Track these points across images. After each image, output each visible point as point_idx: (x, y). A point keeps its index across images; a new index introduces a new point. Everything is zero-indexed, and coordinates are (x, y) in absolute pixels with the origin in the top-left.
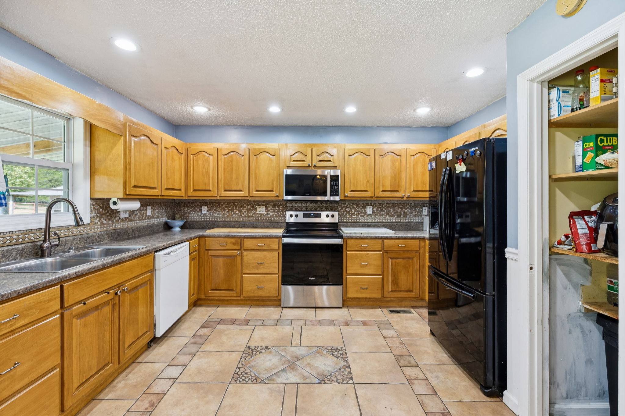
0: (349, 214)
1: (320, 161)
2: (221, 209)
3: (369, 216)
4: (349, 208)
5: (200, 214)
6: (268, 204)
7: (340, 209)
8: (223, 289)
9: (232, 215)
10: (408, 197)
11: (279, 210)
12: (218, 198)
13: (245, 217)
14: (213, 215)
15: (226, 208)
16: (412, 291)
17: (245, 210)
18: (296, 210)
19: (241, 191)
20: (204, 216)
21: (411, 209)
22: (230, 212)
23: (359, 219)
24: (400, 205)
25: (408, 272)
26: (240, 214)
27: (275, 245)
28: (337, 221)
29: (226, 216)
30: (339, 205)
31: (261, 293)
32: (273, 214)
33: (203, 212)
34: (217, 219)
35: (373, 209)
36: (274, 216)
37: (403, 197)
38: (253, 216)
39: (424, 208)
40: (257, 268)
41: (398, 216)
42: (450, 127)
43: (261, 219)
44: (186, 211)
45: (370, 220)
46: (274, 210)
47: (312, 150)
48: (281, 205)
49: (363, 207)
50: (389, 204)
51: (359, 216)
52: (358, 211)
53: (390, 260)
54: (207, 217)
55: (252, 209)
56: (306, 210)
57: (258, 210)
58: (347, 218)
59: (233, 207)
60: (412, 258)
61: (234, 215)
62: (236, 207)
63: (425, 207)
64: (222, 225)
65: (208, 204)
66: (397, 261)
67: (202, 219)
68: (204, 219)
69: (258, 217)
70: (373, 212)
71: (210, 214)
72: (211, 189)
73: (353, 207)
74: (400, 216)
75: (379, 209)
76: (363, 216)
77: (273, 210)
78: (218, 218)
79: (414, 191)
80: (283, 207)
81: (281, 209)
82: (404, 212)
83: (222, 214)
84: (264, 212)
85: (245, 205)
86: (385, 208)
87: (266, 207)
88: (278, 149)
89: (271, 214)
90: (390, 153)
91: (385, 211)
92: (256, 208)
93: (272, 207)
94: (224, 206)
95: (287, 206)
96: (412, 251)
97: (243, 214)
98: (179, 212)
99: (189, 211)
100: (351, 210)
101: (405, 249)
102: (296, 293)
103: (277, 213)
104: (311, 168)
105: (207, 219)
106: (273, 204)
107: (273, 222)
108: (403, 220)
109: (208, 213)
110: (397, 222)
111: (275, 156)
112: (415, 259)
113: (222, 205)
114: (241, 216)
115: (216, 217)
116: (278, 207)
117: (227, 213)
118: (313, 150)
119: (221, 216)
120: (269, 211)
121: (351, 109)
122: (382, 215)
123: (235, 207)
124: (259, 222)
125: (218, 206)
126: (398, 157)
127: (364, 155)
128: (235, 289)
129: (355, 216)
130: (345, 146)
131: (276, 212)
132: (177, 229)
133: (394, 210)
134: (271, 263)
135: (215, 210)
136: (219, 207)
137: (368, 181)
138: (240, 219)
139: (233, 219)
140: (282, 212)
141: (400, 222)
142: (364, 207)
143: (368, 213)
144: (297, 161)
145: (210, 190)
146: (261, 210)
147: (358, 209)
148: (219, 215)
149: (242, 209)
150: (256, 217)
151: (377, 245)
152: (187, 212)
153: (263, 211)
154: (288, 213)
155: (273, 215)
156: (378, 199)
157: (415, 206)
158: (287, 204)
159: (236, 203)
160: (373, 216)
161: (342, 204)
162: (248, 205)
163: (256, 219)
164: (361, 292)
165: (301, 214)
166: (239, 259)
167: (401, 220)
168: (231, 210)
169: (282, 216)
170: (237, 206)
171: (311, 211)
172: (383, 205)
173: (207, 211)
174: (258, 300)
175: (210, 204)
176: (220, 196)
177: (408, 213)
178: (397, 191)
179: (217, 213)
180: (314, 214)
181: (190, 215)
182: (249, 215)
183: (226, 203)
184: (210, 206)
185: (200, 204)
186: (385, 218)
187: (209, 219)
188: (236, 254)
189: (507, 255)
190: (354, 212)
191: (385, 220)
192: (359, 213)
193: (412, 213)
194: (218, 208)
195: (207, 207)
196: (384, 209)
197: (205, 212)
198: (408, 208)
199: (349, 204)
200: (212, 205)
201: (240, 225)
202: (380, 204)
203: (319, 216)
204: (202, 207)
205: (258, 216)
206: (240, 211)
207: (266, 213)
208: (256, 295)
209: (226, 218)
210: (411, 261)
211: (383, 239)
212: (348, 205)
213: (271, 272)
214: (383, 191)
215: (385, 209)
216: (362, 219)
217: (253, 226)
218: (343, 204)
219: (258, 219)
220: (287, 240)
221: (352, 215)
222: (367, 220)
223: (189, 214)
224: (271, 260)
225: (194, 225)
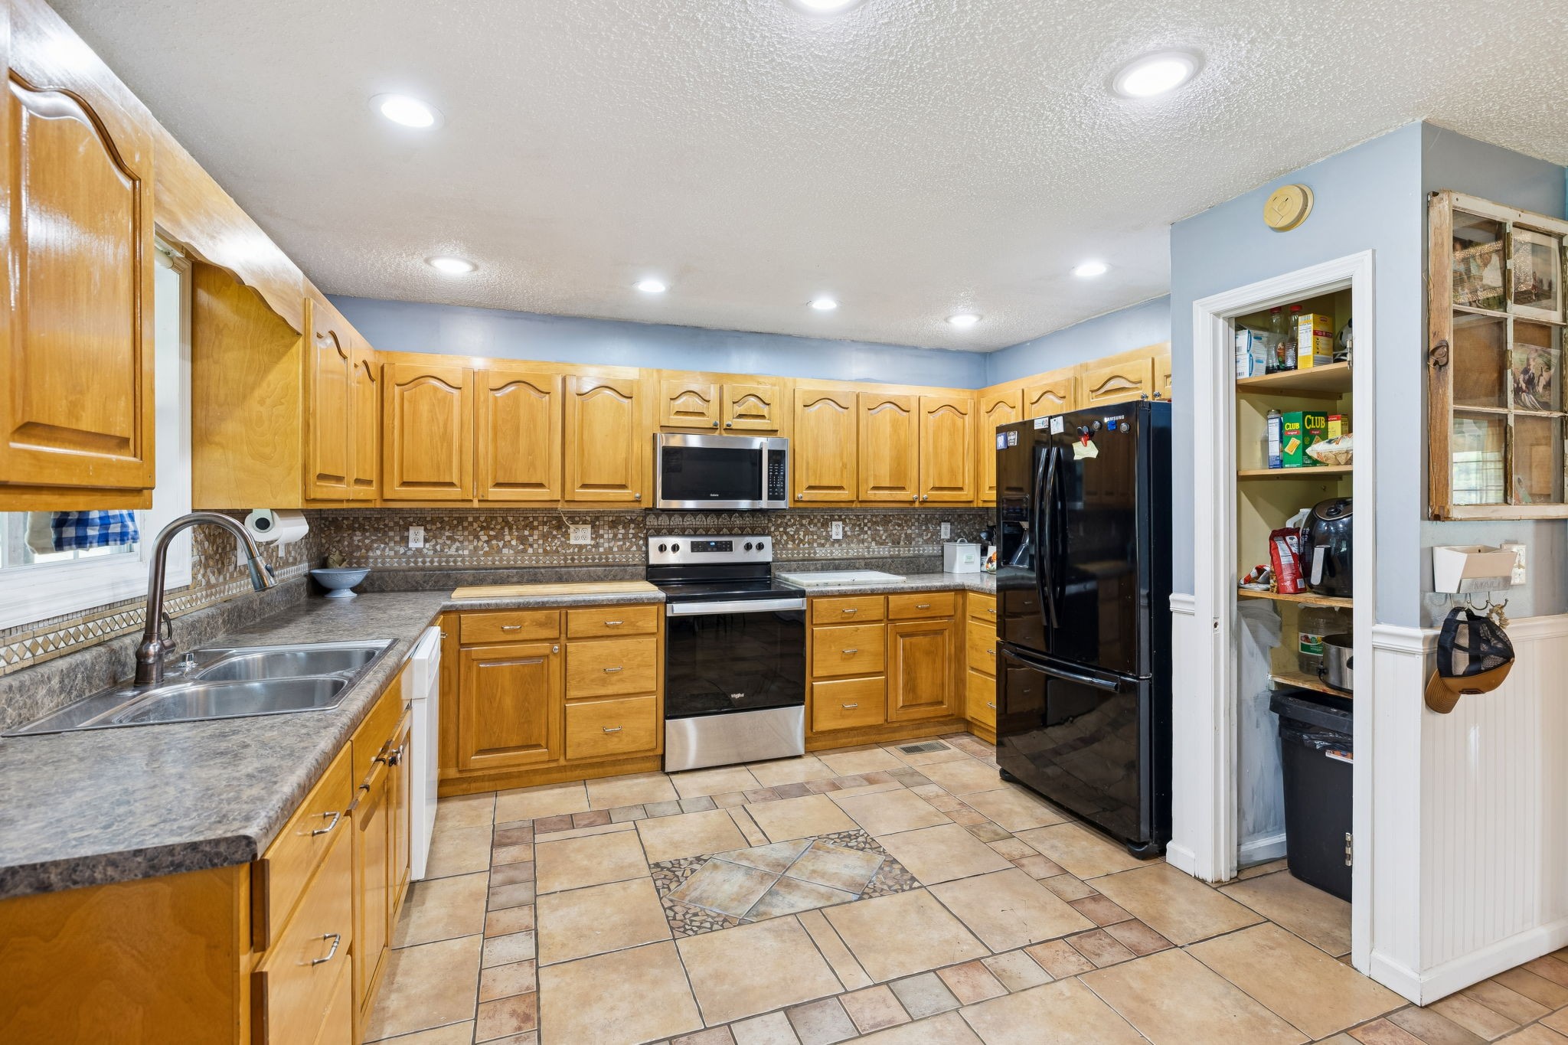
0: (793, 541)
1: (741, 416)
2: (466, 533)
3: (836, 545)
4: (792, 526)
5: (402, 551)
6: (597, 518)
7: (773, 529)
8: (512, 744)
9: (499, 551)
10: (924, 502)
11: (627, 533)
12: (476, 504)
13: (536, 553)
14: (442, 550)
15: (482, 533)
16: (941, 703)
17: (536, 537)
18: (671, 532)
19: (540, 485)
20: (414, 556)
21: (919, 528)
22: (494, 542)
23: (815, 553)
24: (898, 519)
25: (934, 662)
26: (521, 547)
27: (652, 622)
28: (770, 559)
29: (481, 552)
30: (770, 520)
31: (615, 746)
32: (611, 544)
33: (412, 545)
34: (455, 562)
35: (843, 528)
36: (615, 549)
37: (914, 502)
38: (558, 552)
39: (943, 525)
40: (604, 682)
41: (893, 543)
42: (991, 353)
43: (580, 559)
44: (359, 541)
45: (837, 553)
46: (615, 535)
47: (721, 388)
48: (632, 521)
49: (823, 525)
50: (876, 516)
51: (815, 545)
52: (812, 534)
53: (901, 641)
54: (424, 556)
55: (555, 533)
56: (695, 532)
57: (572, 536)
58: (790, 551)
59: (502, 528)
60: (939, 632)
61: (505, 551)
62: (511, 529)
63: (945, 521)
64: (471, 579)
65: (428, 522)
66: (914, 640)
67: (408, 562)
68: (416, 562)
69: (573, 553)
70: (845, 535)
71: (435, 551)
72: (455, 480)
73: (802, 525)
74: (899, 543)
75: (857, 529)
76: (823, 545)
77: (611, 536)
78: (460, 559)
79: (935, 488)
80: (637, 526)
81: (631, 531)
82: (906, 534)
83: (471, 547)
84: (589, 541)
85: (536, 523)
86: (869, 525)
87: (592, 527)
88: (639, 381)
89: (606, 545)
90: (888, 405)
91: (869, 532)
92: (566, 531)
93: (610, 528)
94: (475, 525)
95: (648, 523)
96: (941, 617)
97: (531, 546)
98: (335, 544)
99: (367, 541)
100: (797, 532)
101: (928, 614)
102: (703, 733)
103: (621, 543)
104: (718, 431)
105: (424, 562)
106: (611, 519)
107: (612, 566)
108: (904, 552)
109: (427, 545)
110: (891, 557)
111: (630, 400)
112: (947, 633)
113: (471, 524)
114: (524, 551)
115: (451, 556)
116: (624, 528)
117: (485, 545)
118: (725, 386)
119: (466, 552)
120: (602, 536)
121: (824, 304)
122: (863, 541)
123: (506, 530)
124: (575, 567)
125: (457, 526)
126: (905, 414)
127: (837, 408)
128: (543, 743)
129: (807, 545)
130: (795, 382)
131: (619, 540)
132: (347, 595)
133: (885, 531)
134: (639, 666)
135: (449, 538)
136: (460, 528)
137: (844, 466)
138: (523, 561)
139: (501, 560)
140: (634, 540)
141: (898, 557)
142: (826, 524)
143: (834, 537)
144: (686, 413)
145: (451, 484)
146: (581, 536)
147: (812, 529)
148: (462, 551)
149: (526, 533)
150: (565, 555)
151: (874, 608)
152: (360, 544)
153: (584, 538)
154: (654, 542)
155: (611, 548)
156: (864, 505)
157: (927, 521)
158: (648, 519)
159: (510, 519)
160: (844, 545)
161: (778, 517)
162: (545, 524)
163: (565, 560)
164: (843, 717)
165: (685, 543)
166: (555, 663)
167: (899, 551)
168: (495, 537)
169: (634, 548)
170: (515, 527)
171: (706, 535)
172: (864, 518)
173: (426, 541)
174: (601, 764)
175: (433, 522)
176: (479, 501)
177: (913, 536)
178: (903, 488)
179: (455, 546)
180: (716, 542)
181: (371, 554)
182: (548, 548)
183: (482, 519)
184: (434, 527)
185: (401, 523)
186: (868, 548)
187: (432, 562)
188: (547, 652)
189: (1173, 607)
190: (804, 536)
191: (869, 552)
192: (815, 537)
193: (920, 535)
194: (459, 533)
195: (425, 529)
196: (866, 529)
197: (420, 545)
198: (912, 525)
199: (792, 516)
200: (439, 525)
201: (522, 576)
202: (857, 516)
203: (727, 547)
204: (408, 530)
205: (571, 550)
206: (522, 540)
207: (593, 543)
208: (602, 751)
209: (482, 558)
210: (939, 638)
211: (887, 593)
212: (790, 520)
213: (637, 690)
214: (875, 488)
215: (869, 528)
216: (820, 553)
217: (560, 579)
218: (780, 517)
219: (573, 559)
220: (681, 609)
221: (798, 545)
222: (832, 553)
223: (367, 551)
224: (639, 659)
225: (387, 582)
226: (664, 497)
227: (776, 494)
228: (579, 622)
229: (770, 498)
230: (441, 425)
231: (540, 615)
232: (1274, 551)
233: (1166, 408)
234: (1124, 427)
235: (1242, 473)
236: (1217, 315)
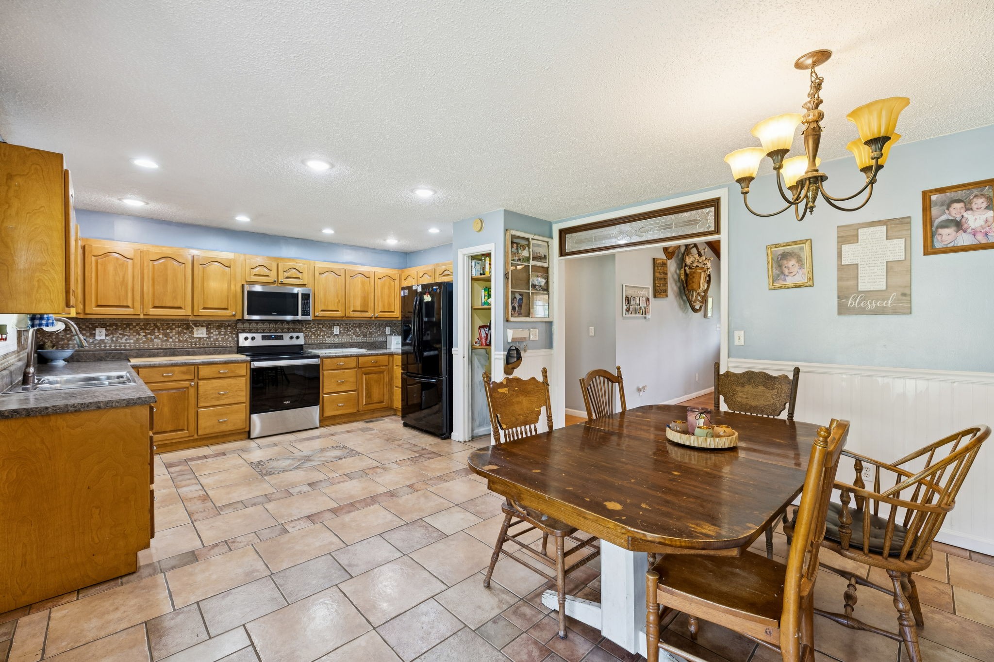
0: (315, 335)
1: (288, 278)
2: (132, 331)
3: (336, 337)
4: (314, 328)
5: (91, 341)
6: (210, 324)
7: (304, 330)
8: (169, 430)
9: (152, 340)
10: (377, 317)
11: (226, 331)
12: (142, 317)
13: (174, 342)
14: (117, 340)
15: (141, 331)
16: (383, 402)
17: (174, 333)
18: (250, 331)
19: (180, 308)
20: (99, 343)
21: (376, 329)
22: (149, 336)
23: (326, 341)
24: (366, 325)
25: (379, 385)
26: (165, 338)
27: (244, 370)
28: (302, 343)
29: (141, 341)
30: (303, 326)
31: (224, 428)
32: (218, 337)
33: (97, 337)
34: (125, 346)
35: (340, 329)
36: (220, 339)
37: (372, 317)
38: (187, 341)
39: (387, 328)
40: (218, 399)
41: (364, 336)
42: (409, 253)
43: (200, 344)
44: (63, 336)
45: (336, 340)
46: (220, 333)
47: (277, 265)
48: (229, 326)
49: (329, 328)
50: (355, 324)
51: (325, 337)
52: (324, 332)
53: (364, 376)
54: (105, 343)
55: (185, 331)
56: (264, 331)
57: (195, 333)
58: (313, 339)
59: (154, 329)
60: (382, 372)
61: (156, 340)
62: (159, 329)
63: (388, 326)
64: (135, 355)
65: (108, 326)
66: (370, 376)
67: (95, 347)
68: (100, 347)
69: (196, 341)
70: (340, 331)
71: (112, 341)
72: (130, 304)
73: (319, 328)
74: (366, 336)
75: (346, 329)
76: (329, 337)
77: (217, 333)
78: (128, 345)
79: (381, 312)
80: (232, 328)
81: (229, 330)
82: (370, 332)
83: (135, 339)
84: (205, 335)
85: (174, 327)
86: (352, 328)
87: (207, 329)
88: (234, 259)
89: (215, 337)
90: (360, 275)
91: (352, 331)
92: (192, 331)
93: (217, 329)
94: (137, 328)
95: (238, 327)
96: (383, 366)
97: (171, 338)
98: (47, 337)
99: (68, 336)
100: (316, 331)
101: (377, 365)
103: (223, 336)
104: (276, 284)
105: (105, 347)
106: (217, 324)
107: (218, 347)
108: (369, 340)
109: (107, 338)
110: (363, 342)
111: (229, 268)
112: (385, 373)
113: (135, 327)
114: (167, 340)
115: (123, 343)
116: (224, 329)
117: (143, 337)
118: (279, 264)
119: (132, 341)
120: (212, 333)
121: (328, 231)
122: (349, 335)
123: (156, 330)
124: (197, 348)
125: (126, 328)
126: (367, 279)
127: (335, 275)
128: (186, 428)
129: (321, 337)
130: (315, 263)
131: (222, 335)
132: (61, 363)
133: (360, 330)
134: (236, 391)
135: (120, 334)
136: (128, 329)
137: (339, 301)
138: (166, 346)
139: (153, 345)
140: (230, 335)
141: (366, 342)
142: (331, 327)
143: (335, 333)
144: (259, 275)
145: (128, 307)
146: (200, 333)
147: (324, 329)
148: (128, 341)
149: (168, 331)
150: (191, 342)
151: (353, 362)
152: (64, 337)
153: (202, 334)
154: (242, 336)
155: (217, 339)
156: (349, 319)
157: (380, 326)
158: (238, 325)
159: (159, 324)
160: (340, 337)
161: (306, 324)
162: (179, 327)
163: (191, 345)
164: (337, 410)
165: (258, 336)
166: (192, 391)
167: (366, 339)
168: (149, 334)
169: (230, 339)
170: (161, 328)
171: (270, 332)
172: (350, 325)
173: (106, 335)
174: (216, 437)
175: (111, 326)
176: (144, 315)
177: (373, 333)
178: (367, 311)
179: (125, 338)
180: (275, 336)
181: (71, 342)
182: (181, 339)
183: (141, 324)
184: (111, 329)
185: (91, 326)
186: (351, 338)
187: (110, 346)
188: (187, 386)
189: (453, 352)
190: (320, 333)
191: (352, 340)
192: (325, 333)
193: (377, 332)
194: (127, 331)
195: (106, 330)
196: (350, 329)
197: (103, 337)
198: (373, 328)
199: (314, 324)
200: (114, 327)
201: (166, 353)
202: (346, 324)
203: (281, 338)
204: (95, 330)
205: (195, 340)
206: (166, 335)
207: (207, 336)
208: (216, 430)
209: (142, 344)
210: (382, 375)
211: (358, 356)
212: (313, 325)
213: (236, 402)
214: (353, 311)
215: (352, 329)
216: (328, 340)
217: (188, 354)
218: (308, 324)
219: (196, 344)
220: (258, 364)
221: (317, 337)
222: (334, 340)
223: (68, 341)
224: (237, 387)
225: (82, 357)
226: (248, 314)
227: (306, 313)
228: (204, 371)
229: (302, 315)
230: (121, 277)
231: (184, 369)
232: (480, 333)
233: (451, 284)
234: (438, 290)
235: (473, 307)
236: (464, 255)
